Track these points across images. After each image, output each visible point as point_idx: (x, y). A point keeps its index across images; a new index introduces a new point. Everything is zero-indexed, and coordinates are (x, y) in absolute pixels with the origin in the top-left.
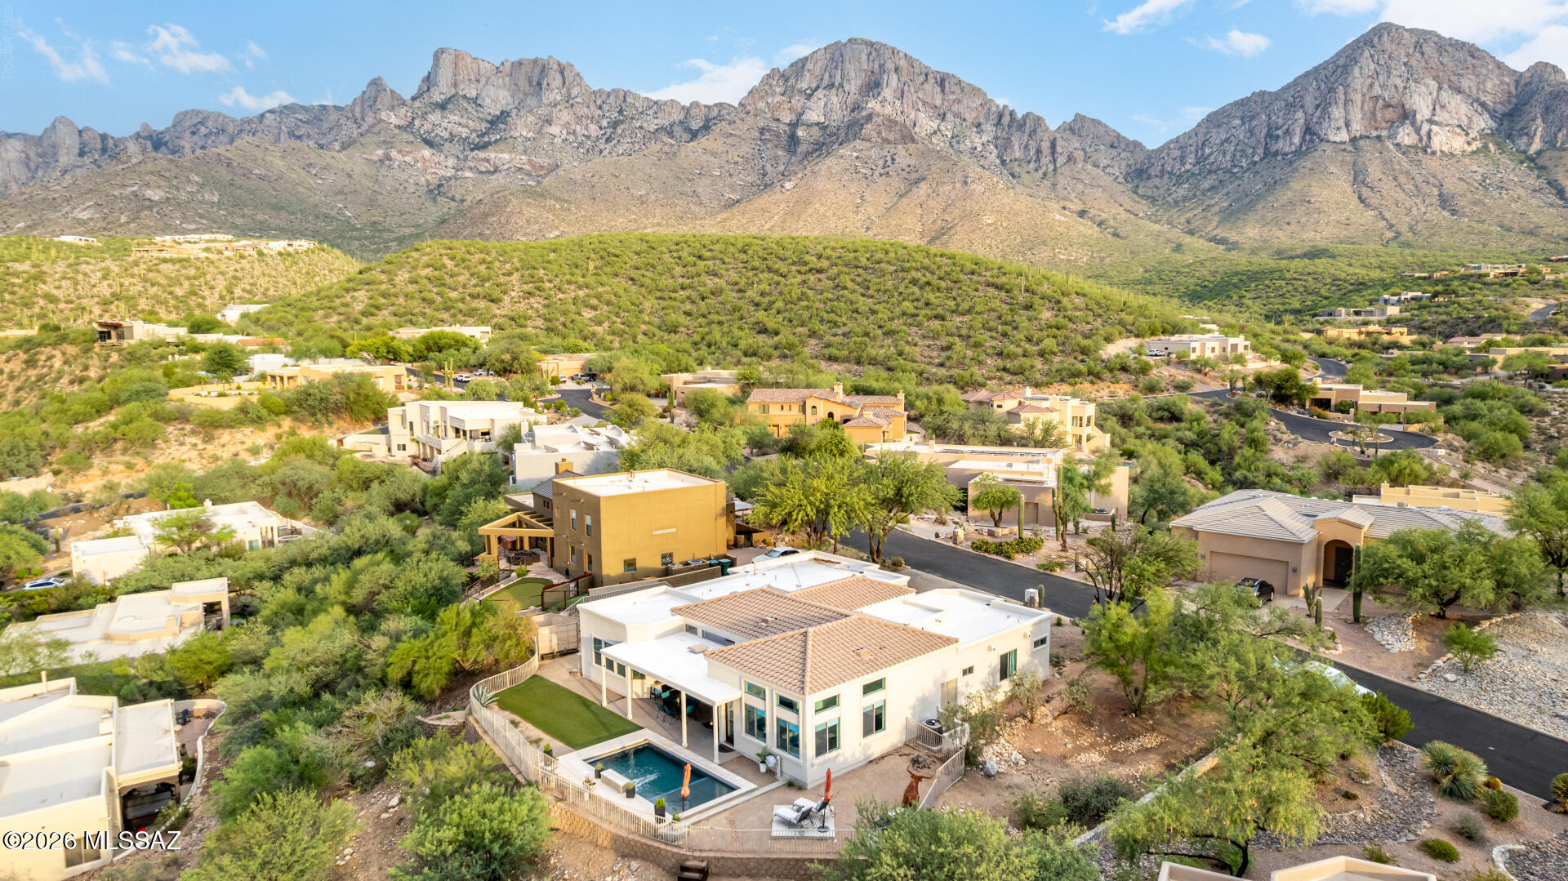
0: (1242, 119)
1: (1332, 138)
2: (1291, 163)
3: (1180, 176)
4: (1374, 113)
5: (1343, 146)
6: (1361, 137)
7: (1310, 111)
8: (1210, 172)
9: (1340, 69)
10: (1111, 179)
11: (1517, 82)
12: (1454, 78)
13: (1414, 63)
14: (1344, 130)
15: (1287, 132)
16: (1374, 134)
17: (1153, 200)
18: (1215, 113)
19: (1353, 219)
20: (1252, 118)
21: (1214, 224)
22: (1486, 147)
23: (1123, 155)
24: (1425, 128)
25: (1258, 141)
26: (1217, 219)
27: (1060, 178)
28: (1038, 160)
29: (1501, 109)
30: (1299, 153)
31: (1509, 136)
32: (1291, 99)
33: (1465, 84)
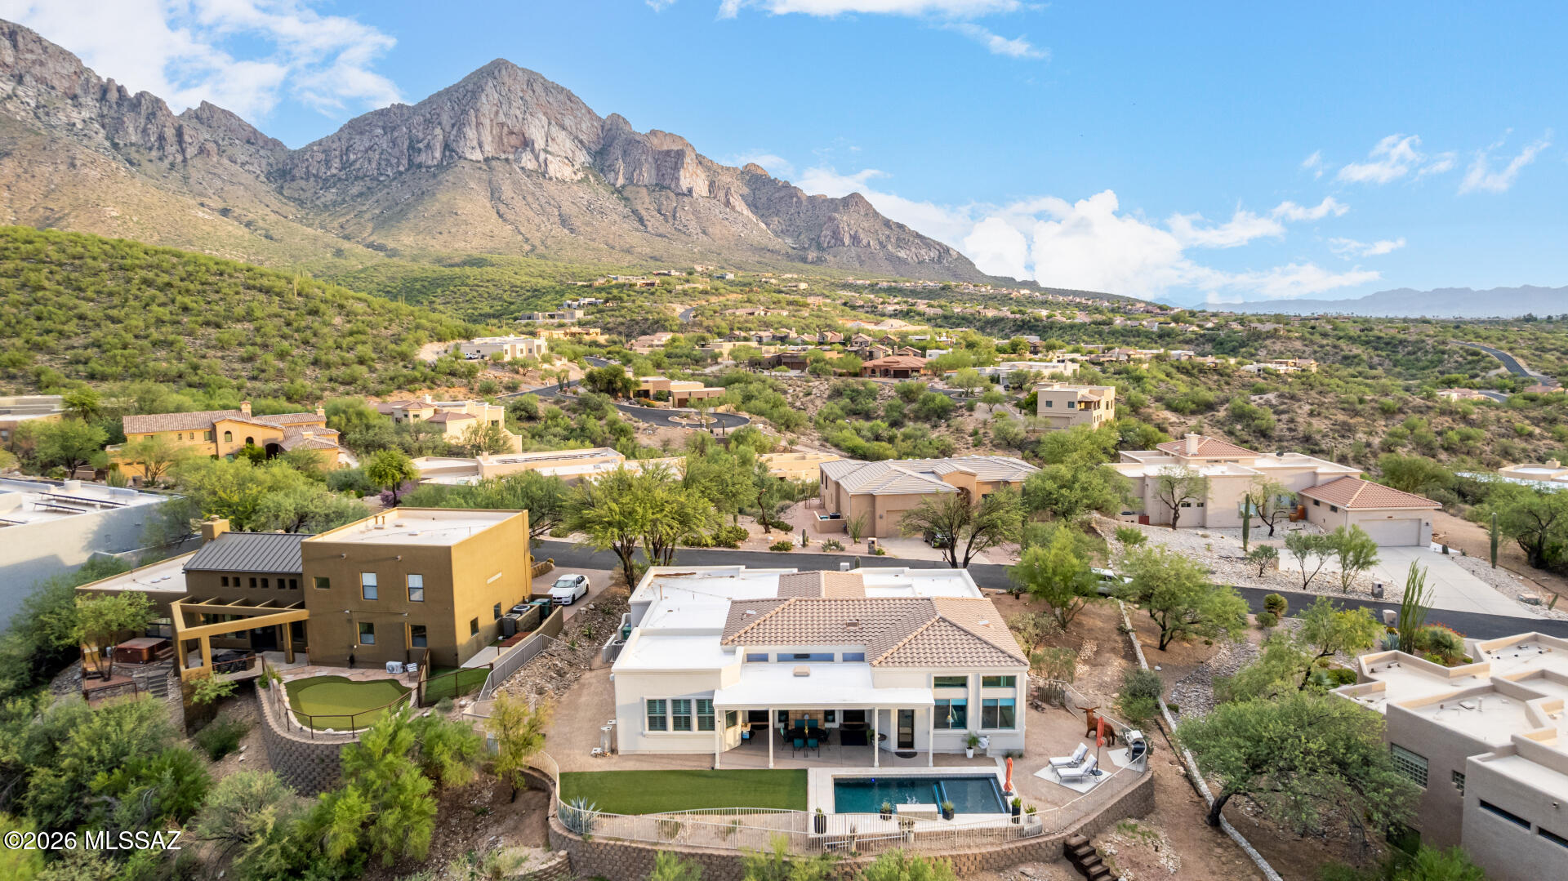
0: (384, 128)
1: (468, 156)
2: (434, 176)
3: (326, 180)
4: (501, 139)
5: (479, 165)
6: (493, 158)
7: (448, 129)
8: (357, 178)
9: (469, 94)
10: (252, 177)
11: (603, 127)
12: (559, 116)
13: (528, 98)
14: (478, 150)
15: (428, 146)
16: (503, 156)
17: (301, 203)
18: (356, 120)
19: (496, 232)
20: (394, 129)
21: (369, 230)
22: (587, 177)
23: (262, 152)
24: (542, 156)
25: (402, 152)
26: (370, 225)
27: (191, 170)
28: (161, 148)
29: (594, 147)
30: (439, 166)
31: (602, 170)
32: (428, 116)
33: (568, 122)
